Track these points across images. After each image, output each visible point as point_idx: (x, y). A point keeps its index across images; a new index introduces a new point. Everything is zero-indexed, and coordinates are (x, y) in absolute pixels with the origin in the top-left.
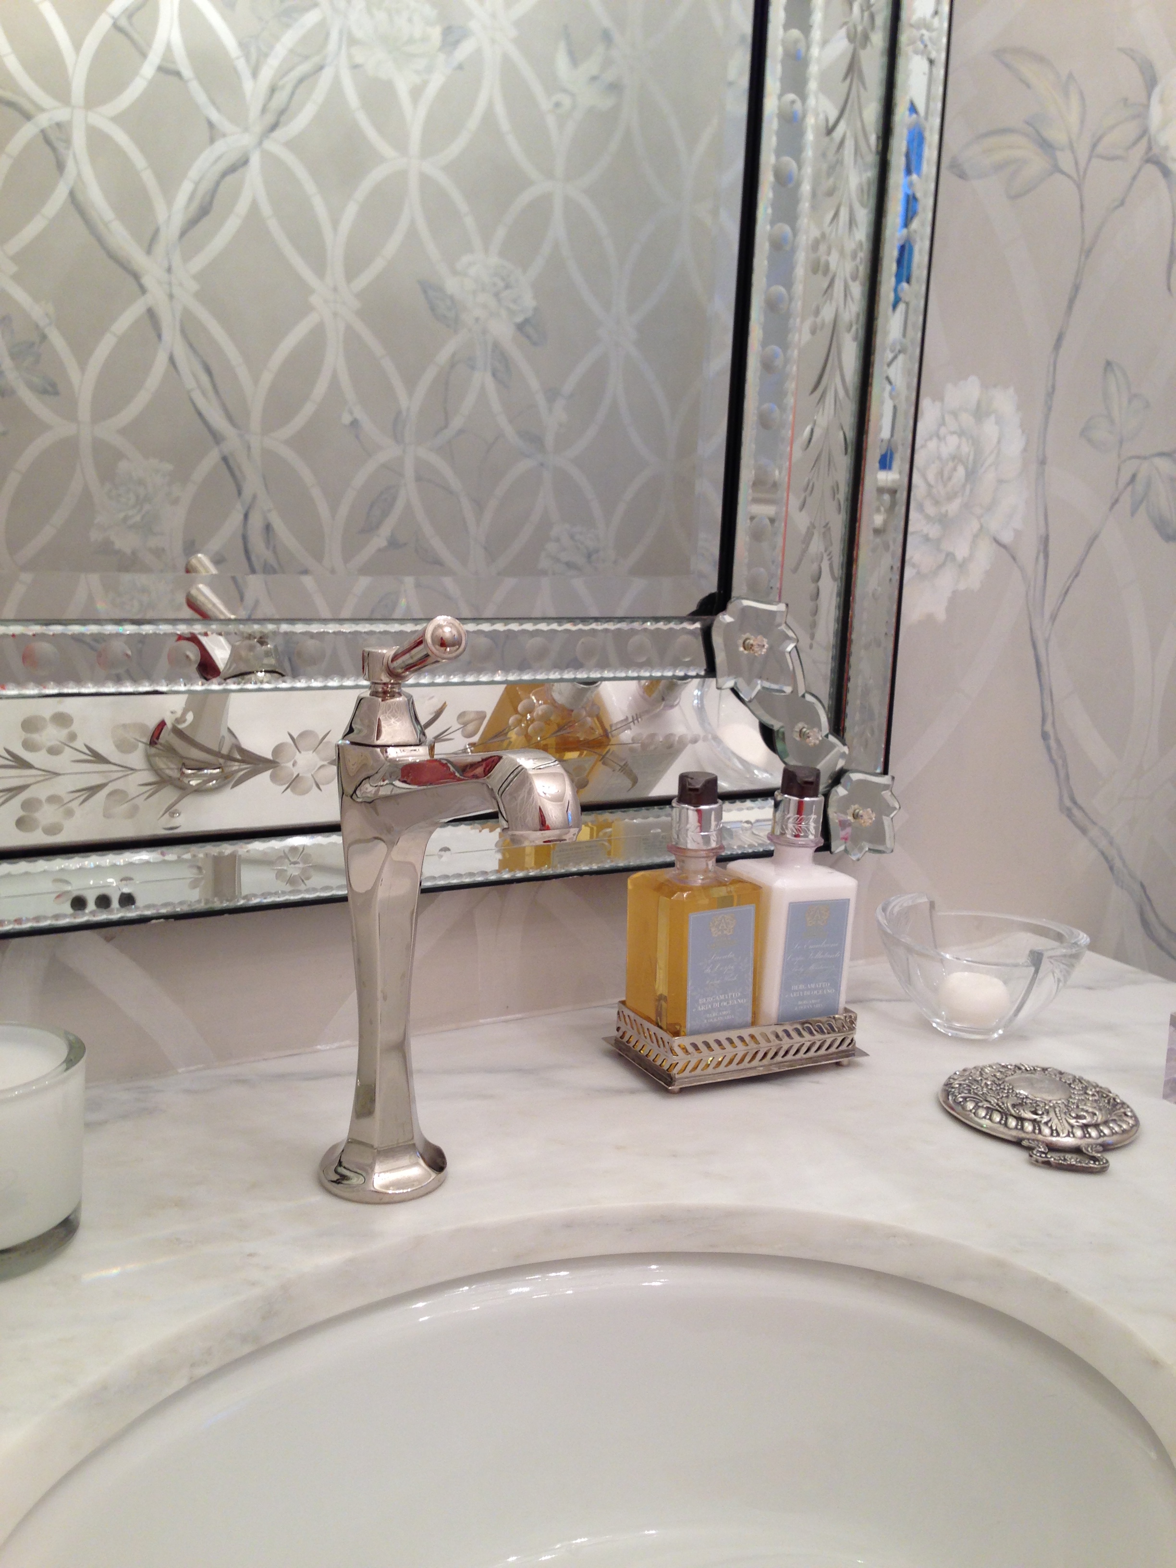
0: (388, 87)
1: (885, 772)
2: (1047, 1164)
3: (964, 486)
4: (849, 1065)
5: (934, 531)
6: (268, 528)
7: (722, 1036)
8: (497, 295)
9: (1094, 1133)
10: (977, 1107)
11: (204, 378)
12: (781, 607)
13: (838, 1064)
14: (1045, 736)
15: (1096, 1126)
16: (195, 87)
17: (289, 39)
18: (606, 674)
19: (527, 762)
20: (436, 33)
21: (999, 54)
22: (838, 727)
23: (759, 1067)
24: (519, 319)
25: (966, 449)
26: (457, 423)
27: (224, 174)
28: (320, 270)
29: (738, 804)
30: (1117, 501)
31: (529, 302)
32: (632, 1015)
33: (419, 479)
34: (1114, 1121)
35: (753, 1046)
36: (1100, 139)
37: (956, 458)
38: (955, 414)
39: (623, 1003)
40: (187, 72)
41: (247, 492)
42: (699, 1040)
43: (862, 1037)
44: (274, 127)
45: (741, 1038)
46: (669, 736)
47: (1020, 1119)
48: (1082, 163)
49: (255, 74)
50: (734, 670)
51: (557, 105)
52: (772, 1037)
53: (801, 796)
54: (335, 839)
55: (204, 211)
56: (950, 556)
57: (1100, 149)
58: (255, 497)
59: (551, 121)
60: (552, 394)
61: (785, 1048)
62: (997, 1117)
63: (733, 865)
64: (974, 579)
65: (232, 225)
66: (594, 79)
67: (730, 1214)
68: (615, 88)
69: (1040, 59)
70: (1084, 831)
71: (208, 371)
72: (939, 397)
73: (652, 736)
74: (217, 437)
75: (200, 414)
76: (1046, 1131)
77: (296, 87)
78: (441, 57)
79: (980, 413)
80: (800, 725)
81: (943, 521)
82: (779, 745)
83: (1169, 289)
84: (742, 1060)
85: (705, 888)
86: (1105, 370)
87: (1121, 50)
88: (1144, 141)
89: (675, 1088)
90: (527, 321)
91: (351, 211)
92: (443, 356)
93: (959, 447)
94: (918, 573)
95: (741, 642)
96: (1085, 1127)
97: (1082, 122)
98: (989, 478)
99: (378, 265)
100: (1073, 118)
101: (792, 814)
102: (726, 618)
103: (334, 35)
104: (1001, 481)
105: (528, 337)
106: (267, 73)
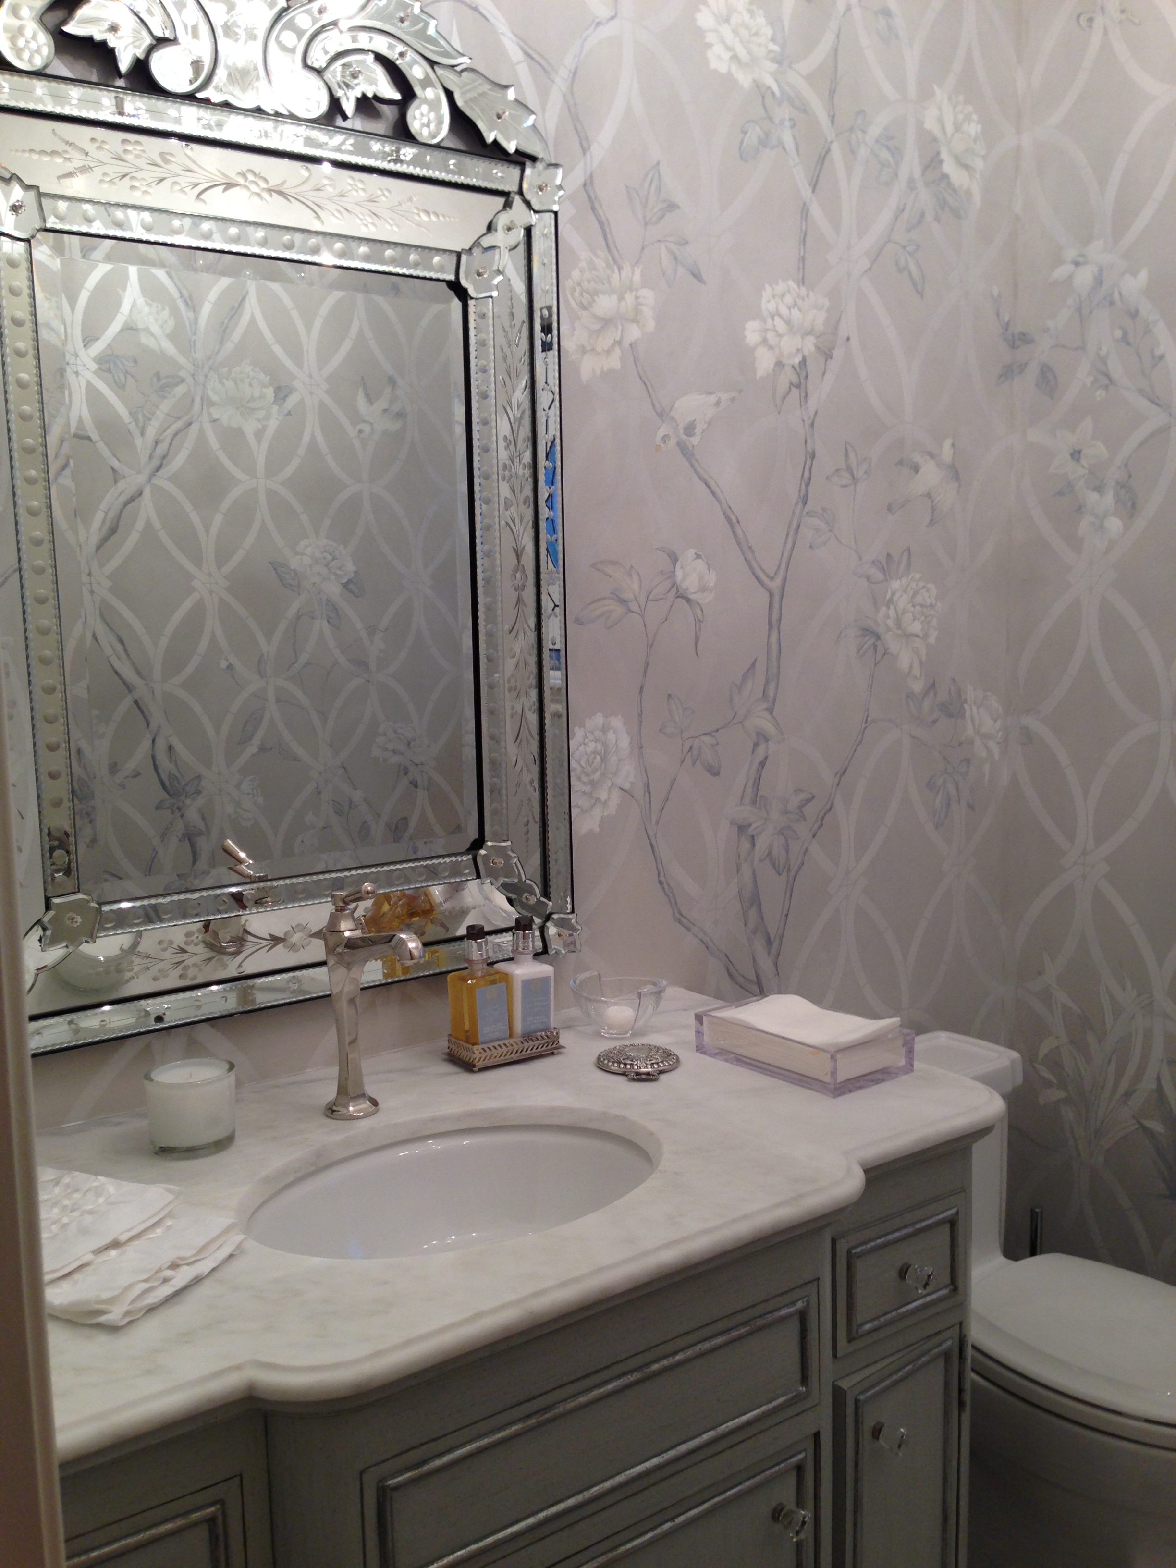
0: (239, 432)
1: (573, 912)
2: (634, 1080)
3: (601, 765)
4: (558, 1053)
5: (587, 789)
6: (170, 748)
7: (496, 1044)
8: (327, 565)
9: (656, 1066)
10: (609, 1061)
11: (119, 647)
12: (508, 844)
13: (553, 1054)
14: (660, 883)
15: (657, 1063)
16: (101, 445)
17: (165, 406)
18: (429, 884)
19: (403, 936)
20: (270, 392)
21: (593, 565)
22: (546, 894)
23: (515, 1057)
24: (344, 581)
25: (599, 747)
26: (303, 658)
27: (126, 504)
28: (198, 560)
29: (499, 935)
30: (684, 761)
31: (350, 567)
32: (454, 1040)
33: (278, 701)
34: (667, 1061)
35: (510, 1048)
36: (650, 593)
37: (595, 752)
38: (592, 732)
39: (450, 1035)
40: (95, 436)
41: (154, 725)
42: (485, 1046)
43: (562, 1042)
44: (158, 469)
45: (505, 1045)
46: (462, 907)
47: (625, 1064)
48: (643, 607)
49: (142, 434)
50: (488, 875)
51: (360, 431)
52: (519, 1043)
53: (524, 931)
54: (324, 969)
55: (113, 531)
56: (598, 800)
57: (651, 597)
58: (159, 727)
59: (356, 443)
60: (372, 630)
61: (526, 1047)
62: (616, 1065)
63: (496, 966)
64: (612, 808)
65: (134, 538)
66: (385, 411)
67: (500, 1110)
68: (400, 415)
69: (614, 563)
70: (689, 929)
71: (121, 642)
72: (582, 725)
73: (454, 908)
74: (129, 688)
75: (117, 673)
76: (636, 1068)
77: (172, 440)
78: (275, 408)
79: (604, 729)
80: (526, 894)
81: (593, 784)
82: (515, 904)
83: (697, 654)
84: (506, 1055)
85: (483, 977)
86: (668, 699)
87: (656, 549)
88: (674, 589)
89: (476, 1069)
90: (349, 581)
91: (218, 519)
92: (291, 612)
93: (596, 747)
94: (582, 810)
95: (491, 861)
96: (653, 1064)
97: (640, 587)
98: (613, 759)
99: (240, 554)
100: (635, 586)
101: (521, 940)
102: (482, 852)
103: (198, 400)
104: (620, 760)
105: (351, 592)
106: (151, 432)
